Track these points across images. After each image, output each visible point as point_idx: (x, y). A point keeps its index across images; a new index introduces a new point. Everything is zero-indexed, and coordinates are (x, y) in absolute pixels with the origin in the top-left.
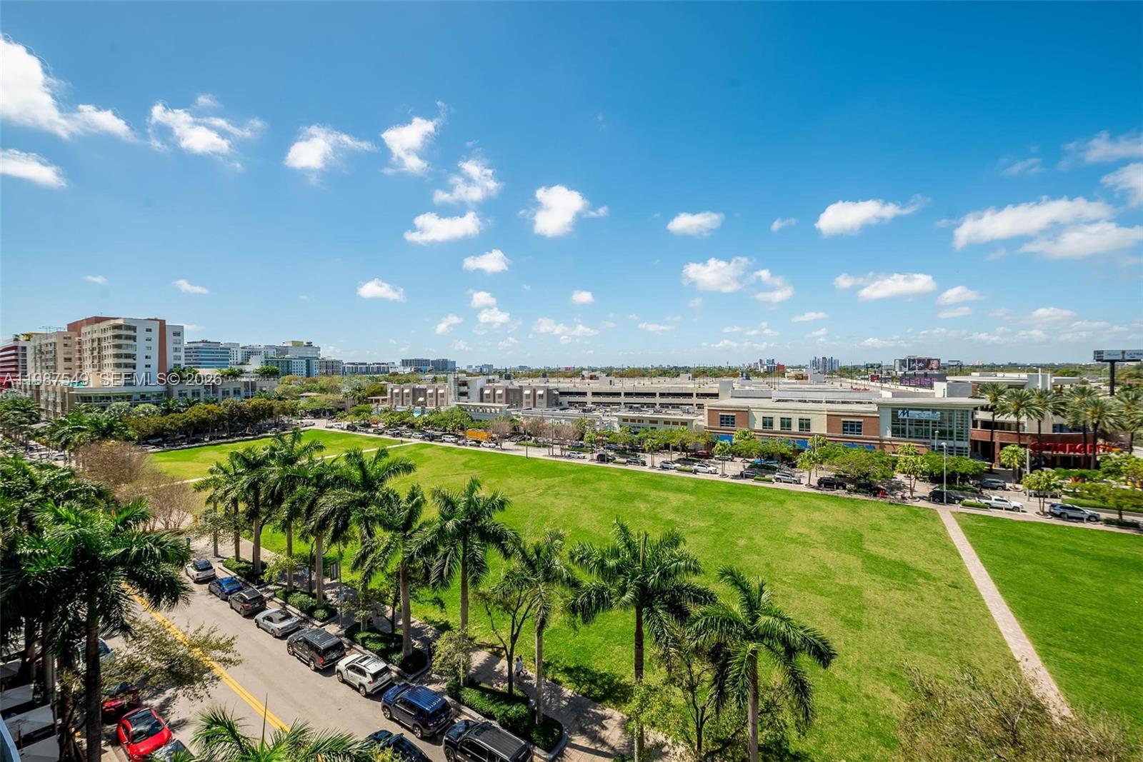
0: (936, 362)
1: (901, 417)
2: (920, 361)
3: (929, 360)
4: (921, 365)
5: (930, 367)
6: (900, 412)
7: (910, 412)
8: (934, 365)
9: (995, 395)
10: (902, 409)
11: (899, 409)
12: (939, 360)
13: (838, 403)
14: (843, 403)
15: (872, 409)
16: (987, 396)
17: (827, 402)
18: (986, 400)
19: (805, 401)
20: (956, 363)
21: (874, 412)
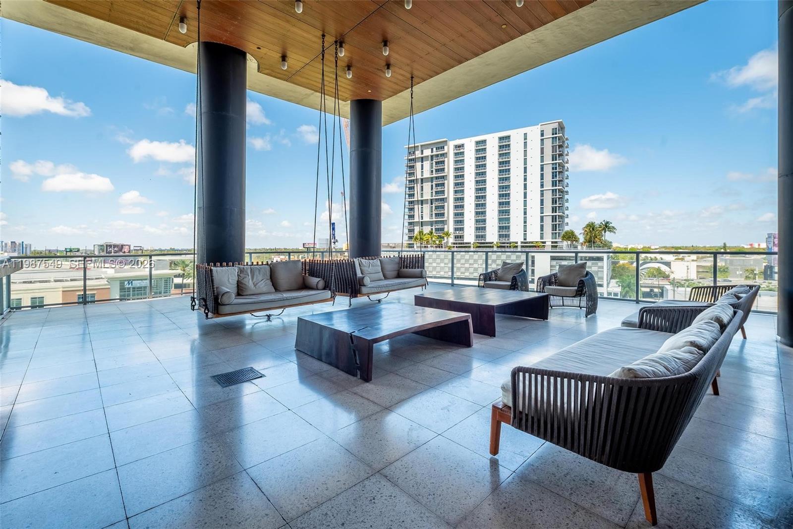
0: (127, 247)
1: (127, 286)
2: (115, 246)
3: (122, 246)
4: (116, 249)
5: (123, 251)
6: (126, 283)
7: (133, 282)
8: (126, 249)
9: (183, 267)
10: (128, 280)
11: (126, 280)
12: (129, 246)
13: (67, 281)
14: (72, 280)
15: (103, 283)
16: (180, 268)
17: (56, 281)
18: (179, 271)
19: (31, 282)
20: (139, 248)
21: (106, 285)
